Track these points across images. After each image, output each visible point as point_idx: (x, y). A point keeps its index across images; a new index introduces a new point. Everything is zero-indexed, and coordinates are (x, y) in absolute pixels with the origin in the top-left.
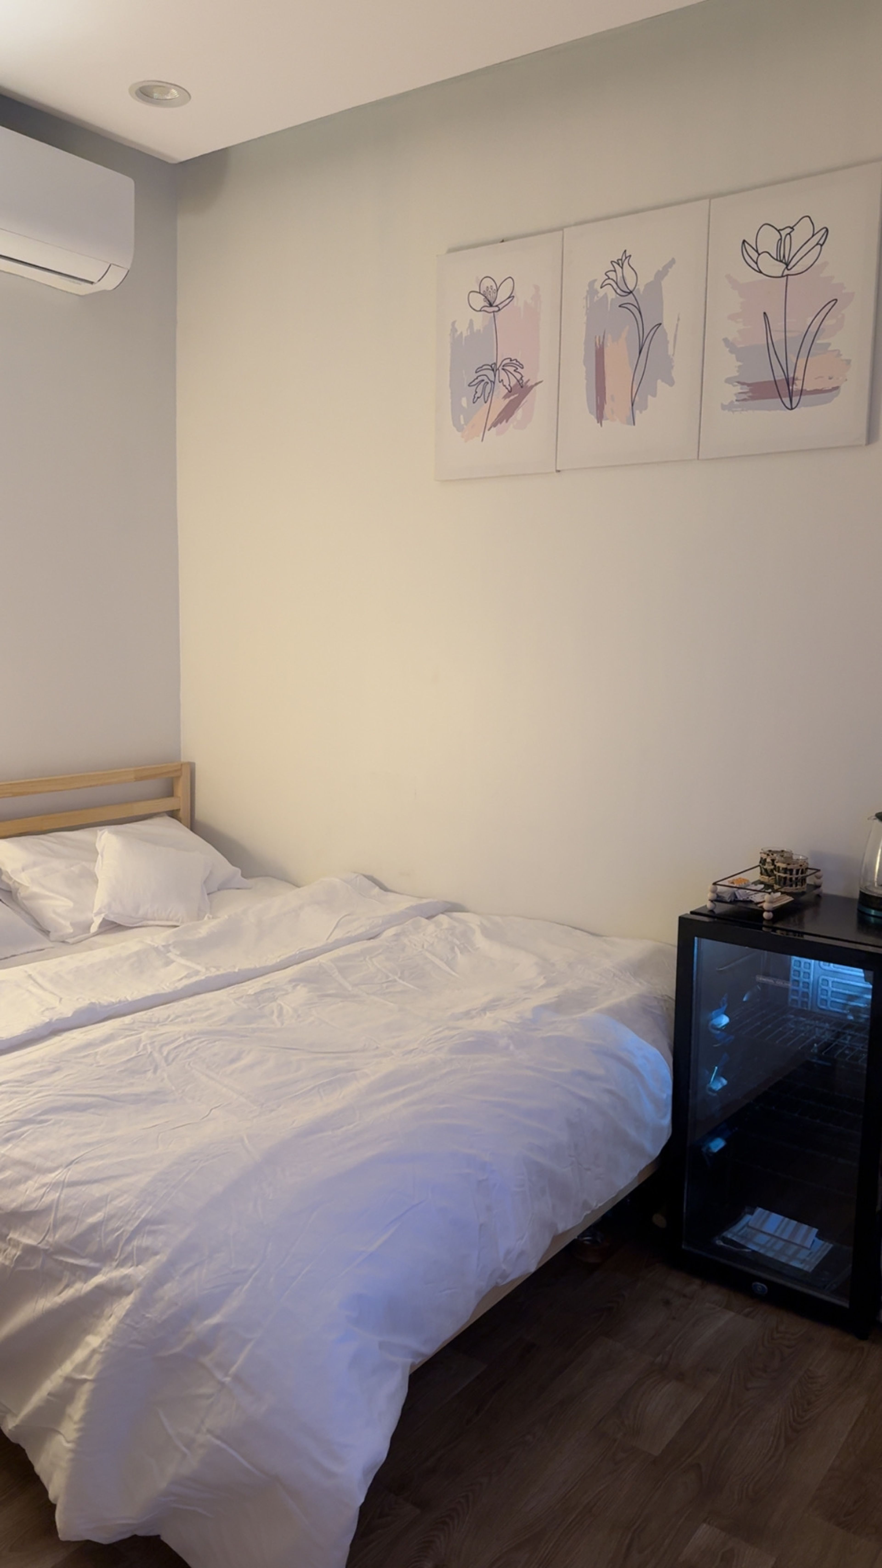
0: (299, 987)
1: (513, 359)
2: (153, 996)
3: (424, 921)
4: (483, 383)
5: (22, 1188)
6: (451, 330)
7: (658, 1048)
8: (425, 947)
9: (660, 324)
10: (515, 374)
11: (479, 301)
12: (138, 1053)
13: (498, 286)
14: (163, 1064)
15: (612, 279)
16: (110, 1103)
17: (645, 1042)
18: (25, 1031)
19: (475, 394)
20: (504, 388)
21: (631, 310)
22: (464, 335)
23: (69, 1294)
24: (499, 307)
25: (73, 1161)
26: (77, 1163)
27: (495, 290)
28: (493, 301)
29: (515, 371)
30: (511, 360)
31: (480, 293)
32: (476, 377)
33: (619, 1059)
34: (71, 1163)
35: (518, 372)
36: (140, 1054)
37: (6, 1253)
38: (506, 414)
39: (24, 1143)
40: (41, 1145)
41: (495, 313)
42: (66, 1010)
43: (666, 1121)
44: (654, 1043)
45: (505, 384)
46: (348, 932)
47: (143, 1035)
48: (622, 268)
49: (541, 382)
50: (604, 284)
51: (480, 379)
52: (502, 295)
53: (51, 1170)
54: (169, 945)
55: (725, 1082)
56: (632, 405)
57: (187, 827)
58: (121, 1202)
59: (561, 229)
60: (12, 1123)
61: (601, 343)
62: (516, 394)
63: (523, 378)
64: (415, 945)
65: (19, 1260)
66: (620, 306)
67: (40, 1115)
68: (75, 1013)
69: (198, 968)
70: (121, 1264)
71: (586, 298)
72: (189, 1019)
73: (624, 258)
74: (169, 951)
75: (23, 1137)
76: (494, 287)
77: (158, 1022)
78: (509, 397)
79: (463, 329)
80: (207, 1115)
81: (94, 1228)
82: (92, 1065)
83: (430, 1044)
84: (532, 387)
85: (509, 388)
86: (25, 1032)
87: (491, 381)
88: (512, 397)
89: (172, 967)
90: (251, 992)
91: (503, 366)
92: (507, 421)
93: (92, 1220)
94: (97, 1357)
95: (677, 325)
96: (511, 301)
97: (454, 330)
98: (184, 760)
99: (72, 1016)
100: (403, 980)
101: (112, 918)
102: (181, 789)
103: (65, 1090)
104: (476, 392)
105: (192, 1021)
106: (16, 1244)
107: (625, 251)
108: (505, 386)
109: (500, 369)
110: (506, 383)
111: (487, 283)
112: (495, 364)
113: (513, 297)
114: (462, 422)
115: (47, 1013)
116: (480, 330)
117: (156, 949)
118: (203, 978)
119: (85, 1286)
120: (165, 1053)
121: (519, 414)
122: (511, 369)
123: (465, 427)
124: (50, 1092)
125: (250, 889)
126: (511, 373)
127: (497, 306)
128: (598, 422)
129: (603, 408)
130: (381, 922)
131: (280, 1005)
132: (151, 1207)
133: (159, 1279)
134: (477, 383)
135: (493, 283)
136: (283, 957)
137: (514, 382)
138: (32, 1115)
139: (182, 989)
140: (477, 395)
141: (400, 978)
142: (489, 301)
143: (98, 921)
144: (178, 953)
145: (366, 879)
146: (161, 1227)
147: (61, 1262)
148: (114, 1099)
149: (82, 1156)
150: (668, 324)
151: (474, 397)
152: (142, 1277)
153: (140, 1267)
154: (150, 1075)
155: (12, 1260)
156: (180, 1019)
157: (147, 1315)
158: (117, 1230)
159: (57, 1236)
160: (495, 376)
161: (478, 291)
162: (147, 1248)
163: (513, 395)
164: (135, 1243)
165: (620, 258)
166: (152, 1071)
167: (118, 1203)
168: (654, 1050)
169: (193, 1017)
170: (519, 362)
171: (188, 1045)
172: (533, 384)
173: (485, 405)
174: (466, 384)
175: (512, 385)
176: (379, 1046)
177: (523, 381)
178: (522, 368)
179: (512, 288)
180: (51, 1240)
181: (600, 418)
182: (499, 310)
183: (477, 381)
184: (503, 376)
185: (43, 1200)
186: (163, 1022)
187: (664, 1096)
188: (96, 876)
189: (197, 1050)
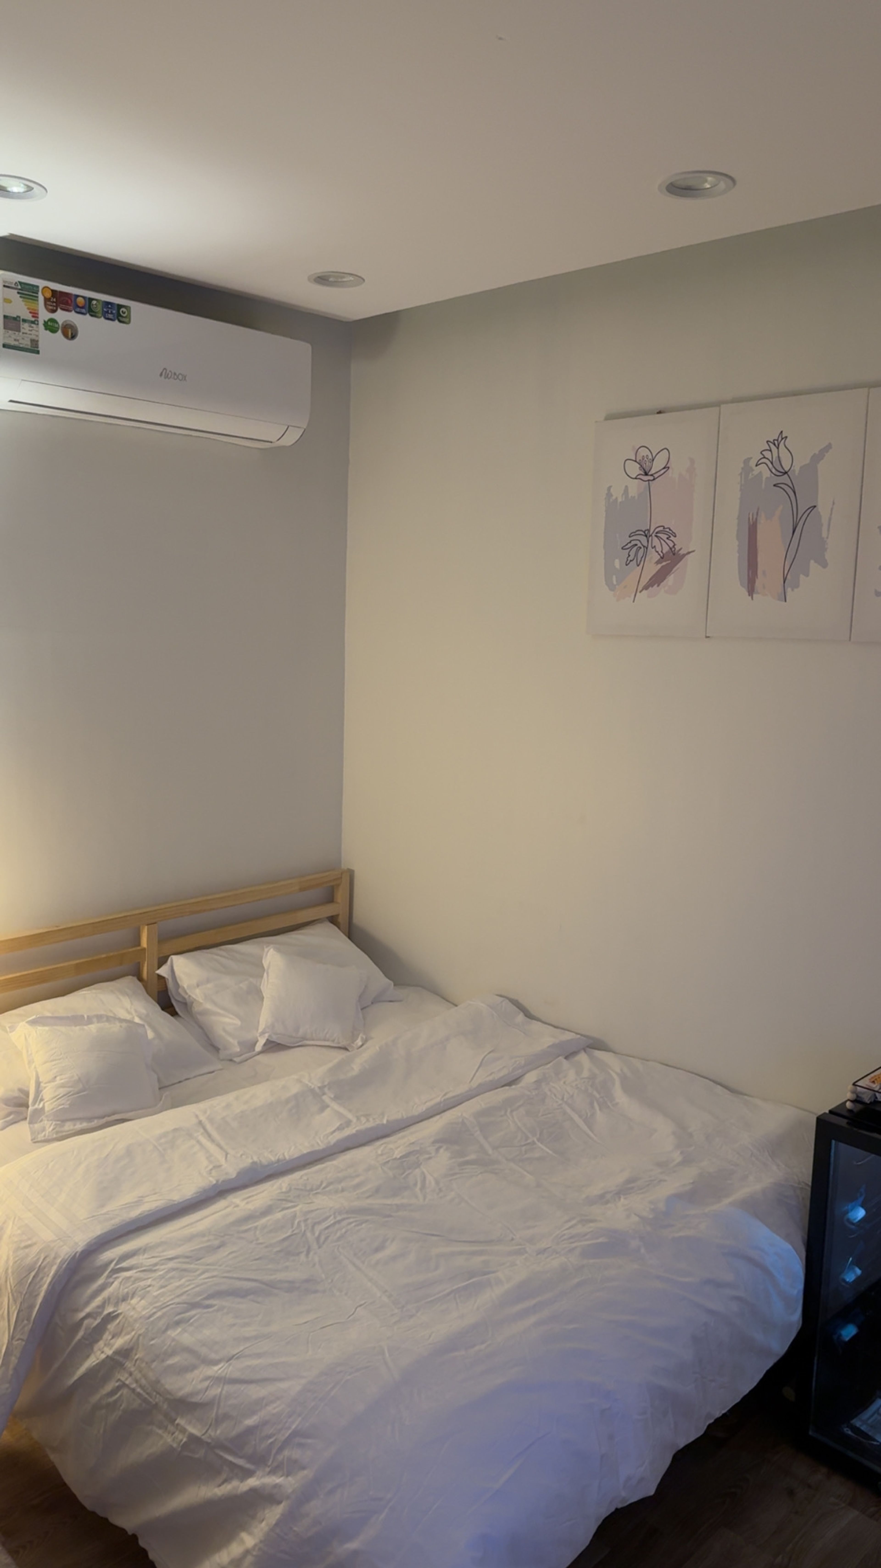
0: (442, 1151)
1: (666, 527)
2: (309, 1153)
3: (565, 1064)
4: (636, 547)
5: (189, 1376)
6: (607, 494)
7: (792, 1243)
8: (565, 1100)
9: (815, 507)
10: (667, 541)
11: (634, 469)
12: (293, 1231)
13: (654, 456)
14: (315, 1246)
15: (767, 459)
16: (267, 1289)
17: (778, 1238)
18: (195, 1193)
19: (628, 557)
20: (657, 554)
21: (786, 489)
22: (620, 500)
23: (227, 1489)
24: (654, 477)
25: (233, 1356)
26: (237, 1358)
27: (650, 459)
28: (649, 470)
29: (667, 538)
30: (664, 528)
31: (636, 461)
32: (629, 541)
33: (750, 1260)
34: (230, 1359)
35: (671, 540)
36: (295, 1232)
37: (174, 1435)
38: (658, 579)
39: (191, 1328)
40: (207, 1333)
41: (650, 482)
42: (230, 1170)
43: (795, 1317)
44: (787, 1238)
45: (657, 550)
46: (491, 1074)
47: (297, 1208)
48: (778, 448)
49: (693, 551)
50: (759, 462)
51: (633, 543)
52: (658, 465)
53: (215, 1363)
54: (325, 1086)
55: (859, 1272)
56: (784, 582)
57: (346, 935)
58: (275, 1408)
59: (718, 404)
60: (182, 1305)
61: (754, 519)
62: (668, 560)
63: (676, 547)
64: (555, 1096)
65: (185, 1446)
66: (775, 485)
67: (207, 1298)
68: (239, 1174)
69: (350, 1116)
70: (273, 1472)
71: (741, 474)
72: (340, 1187)
73: (780, 439)
74: (324, 1094)
75: (191, 1321)
76: (650, 457)
77: (312, 1190)
78: (661, 563)
79: (618, 493)
80: (353, 1314)
81: (250, 1431)
82: (251, 1242)
83: (563, 1240)
84: (684, 555)
85: (662, 555)
86: (195, 1195)
87: (644, 547)
88: (664, 564)
89: (328, 1112)
90: (397, 1154)
91: (657, 533)
92: (658, 586)
93: (250, 1422)
94: (249, 1559)
95: (832, 509)
96: (666, 471)
97: (609, 495)
98: (344, 866)
99: (236, 1177)
100: (541, 1143)
101: (274, 1038)
102: (341, 895)
103: (229, 1272)
104: (629, 556)
105: (343, 1190)
106: (183, 1431)
107: (782, 432)
108: (657, 552)
109: (653, 535)
110: (659, 549)
111: (643, 452)
112: (649, 530)
113: (669, 468)
114: (615, 583)
115: (214, 1173)
116: (634, 497)
117: (312, 1091)
118: (354, 1131)
119: (242, 1485)
120: (317, 1234)
121: (670, 579)
122: (664, 537)
123: (617, 587)
124: (215, 1273)
125: (400, 1001)
126: (664, 541)
127: (652, 475)
128: (749, 595)
129: (754, 582)
130: (523, 1062)
131: (423, 1173)
132: (300, 1419)
133: (306, 1495)
134: (631, 547)
135: (650, 453)
136: (429, 1104)
137: (666, 549)
138: (199, 1298)
139: (335, 1144)
140: (629, 559)
141: (539, 1140)
142: (644, 469)
143: (262, 1042)
144: (332, 1096)
145: (510, 1003)
146: (309, 1441)
147: (221, 1457)
148: (271, 1285)
149: (242, 1351)
150: (823, 509)
151: (627, 560)
152: (290, 1491)
153: (290, 1478)
154: (303, 1257)
155: (179, 1444)
156: (331, 1187)
157: (295, 1529)
158: (270, 1437)
159: (218, 1432)
160: (648, 541)
161: (634, 459)
162: (296, 1461)
163: (665, 561)
164: (286, 1453)
165: (776, 438)
166: (305, 1253)
167: (273, 1409)
168: (788, 1246)
169: (343, 1184)
170: (672, 531)
171: (337, 1226)
172: (685, 552)
173: (638, 568)
174: (619, 548)
175: (664, 552)
176: (514, 1237)
177: (675, 549)
178: (675, 536)
179: (668, 460)
180: (213, 1434)
181: (751, 591)
182: (654, 479)
183: (629, 545)
184: (656, 542)
185: (207, 1393)
186: (316, 1190)
187: (795, 1292)
188: (261, 992)
189: (346, 1232)
